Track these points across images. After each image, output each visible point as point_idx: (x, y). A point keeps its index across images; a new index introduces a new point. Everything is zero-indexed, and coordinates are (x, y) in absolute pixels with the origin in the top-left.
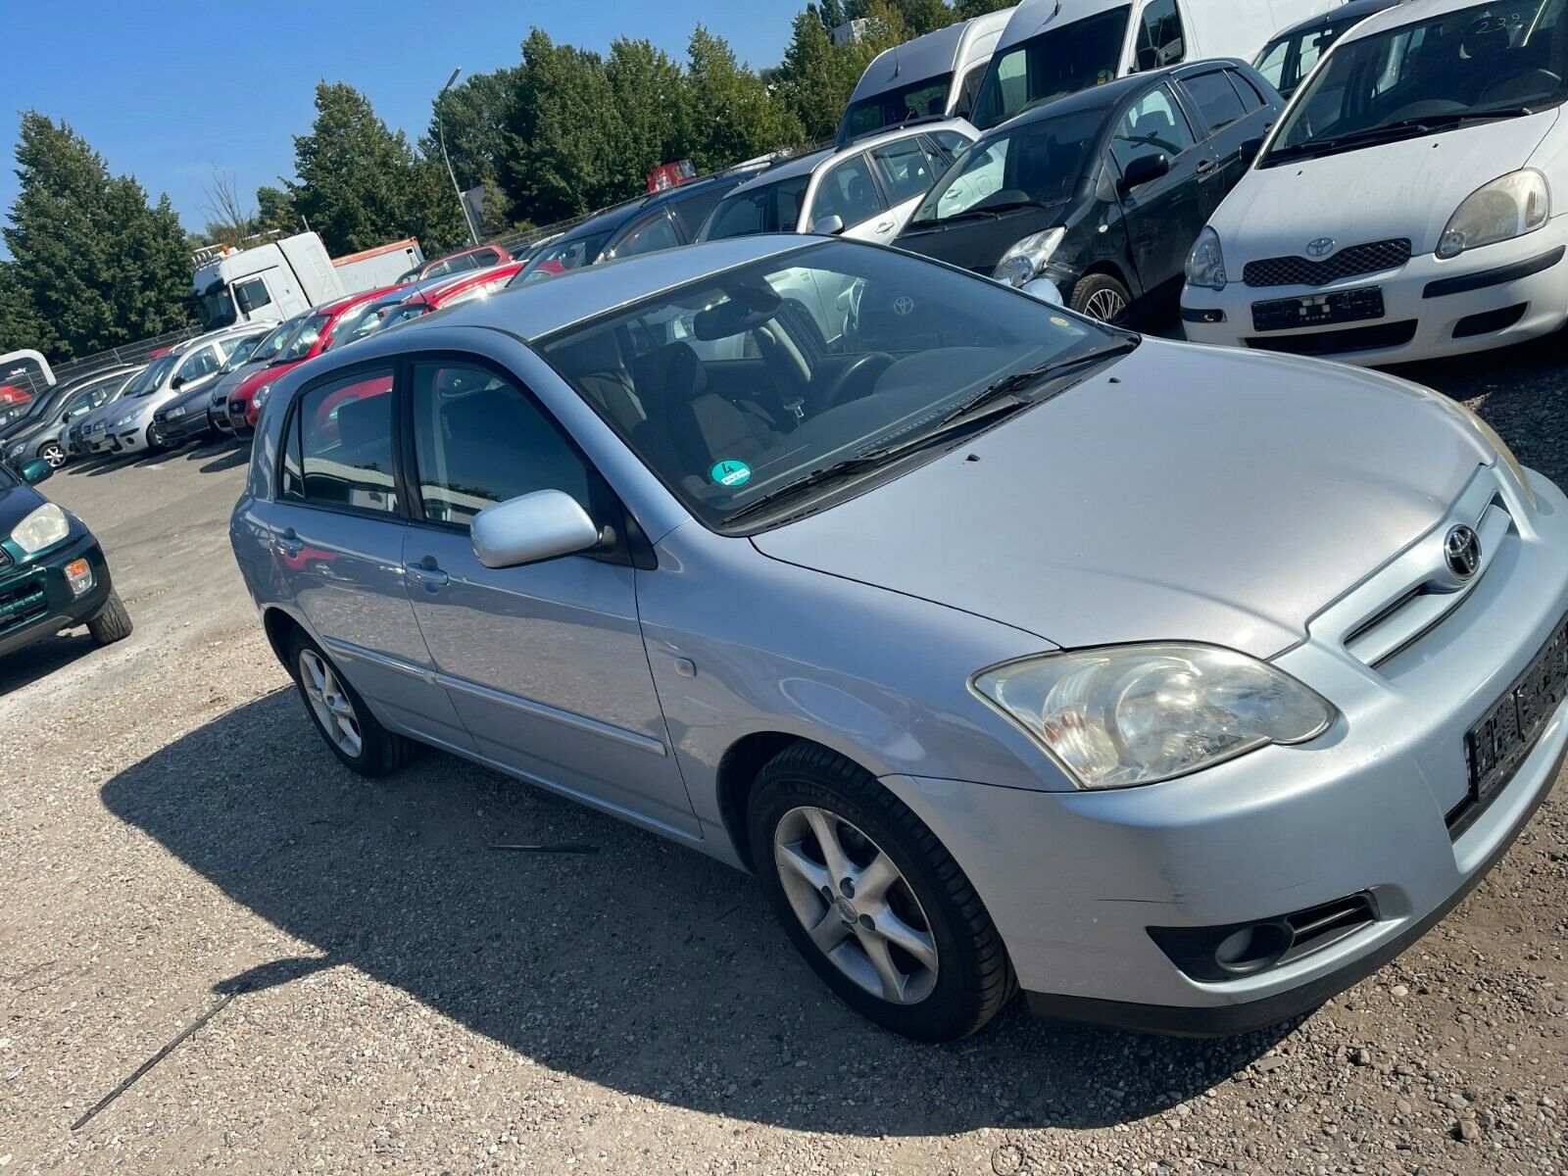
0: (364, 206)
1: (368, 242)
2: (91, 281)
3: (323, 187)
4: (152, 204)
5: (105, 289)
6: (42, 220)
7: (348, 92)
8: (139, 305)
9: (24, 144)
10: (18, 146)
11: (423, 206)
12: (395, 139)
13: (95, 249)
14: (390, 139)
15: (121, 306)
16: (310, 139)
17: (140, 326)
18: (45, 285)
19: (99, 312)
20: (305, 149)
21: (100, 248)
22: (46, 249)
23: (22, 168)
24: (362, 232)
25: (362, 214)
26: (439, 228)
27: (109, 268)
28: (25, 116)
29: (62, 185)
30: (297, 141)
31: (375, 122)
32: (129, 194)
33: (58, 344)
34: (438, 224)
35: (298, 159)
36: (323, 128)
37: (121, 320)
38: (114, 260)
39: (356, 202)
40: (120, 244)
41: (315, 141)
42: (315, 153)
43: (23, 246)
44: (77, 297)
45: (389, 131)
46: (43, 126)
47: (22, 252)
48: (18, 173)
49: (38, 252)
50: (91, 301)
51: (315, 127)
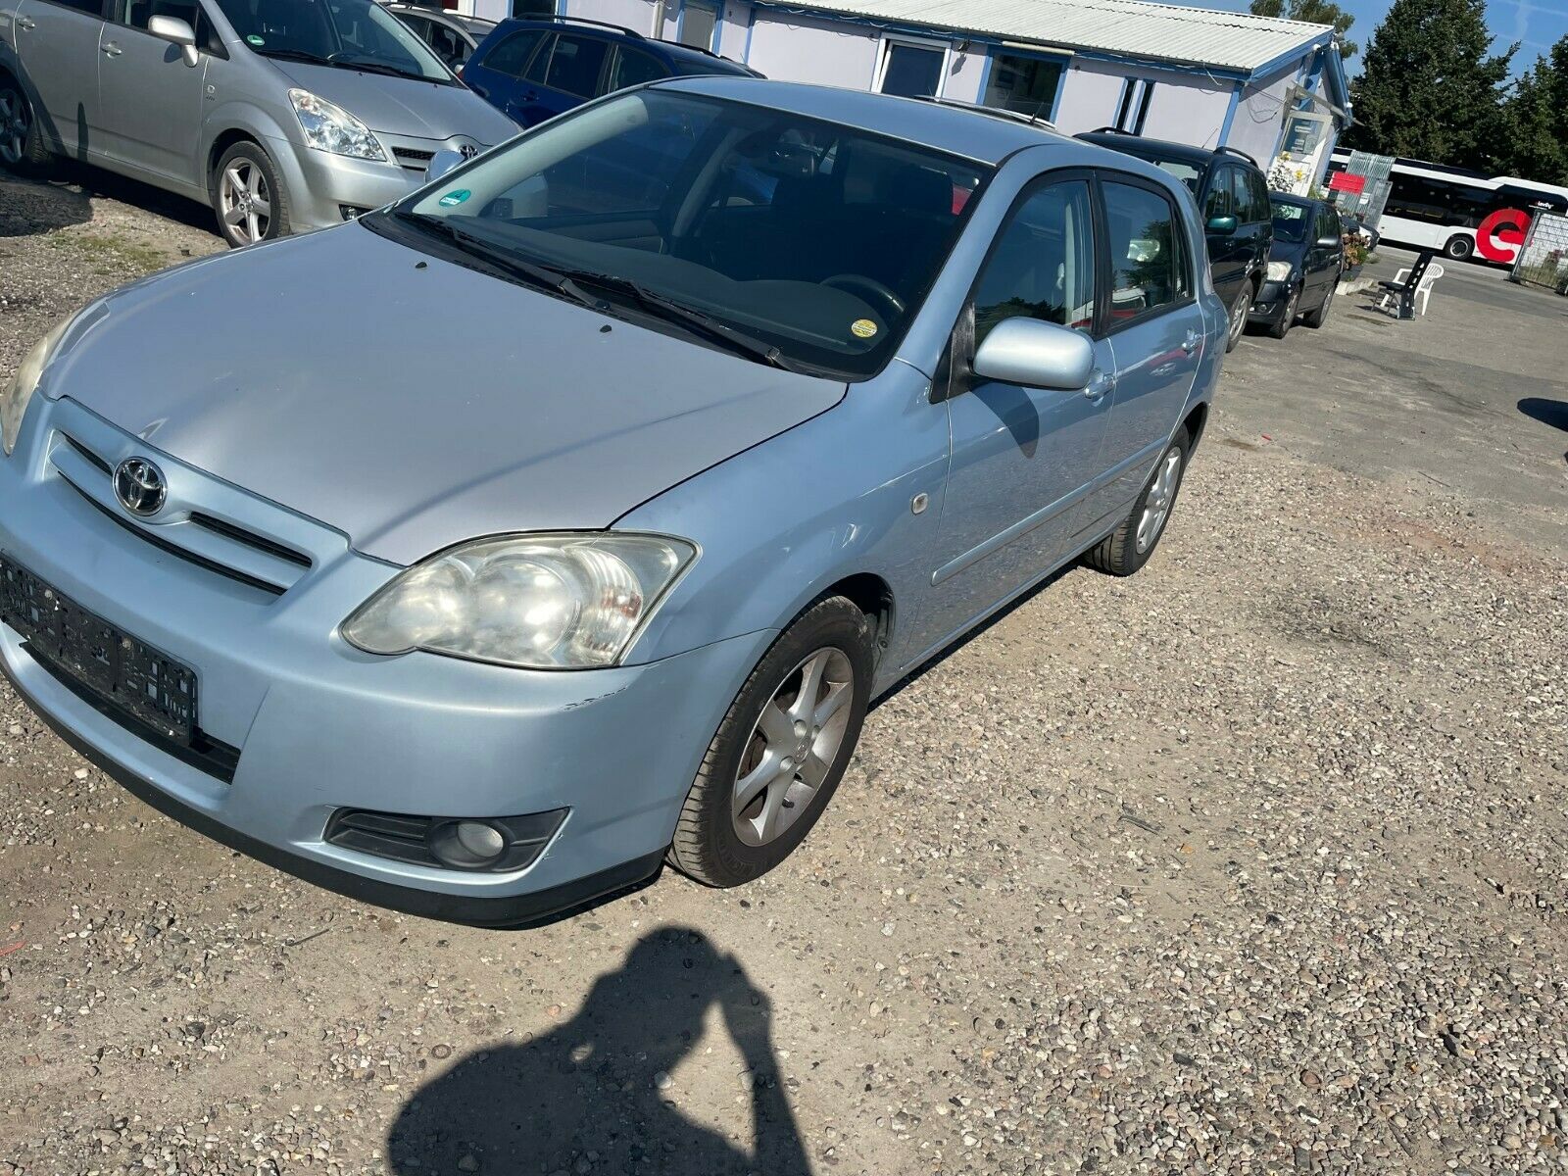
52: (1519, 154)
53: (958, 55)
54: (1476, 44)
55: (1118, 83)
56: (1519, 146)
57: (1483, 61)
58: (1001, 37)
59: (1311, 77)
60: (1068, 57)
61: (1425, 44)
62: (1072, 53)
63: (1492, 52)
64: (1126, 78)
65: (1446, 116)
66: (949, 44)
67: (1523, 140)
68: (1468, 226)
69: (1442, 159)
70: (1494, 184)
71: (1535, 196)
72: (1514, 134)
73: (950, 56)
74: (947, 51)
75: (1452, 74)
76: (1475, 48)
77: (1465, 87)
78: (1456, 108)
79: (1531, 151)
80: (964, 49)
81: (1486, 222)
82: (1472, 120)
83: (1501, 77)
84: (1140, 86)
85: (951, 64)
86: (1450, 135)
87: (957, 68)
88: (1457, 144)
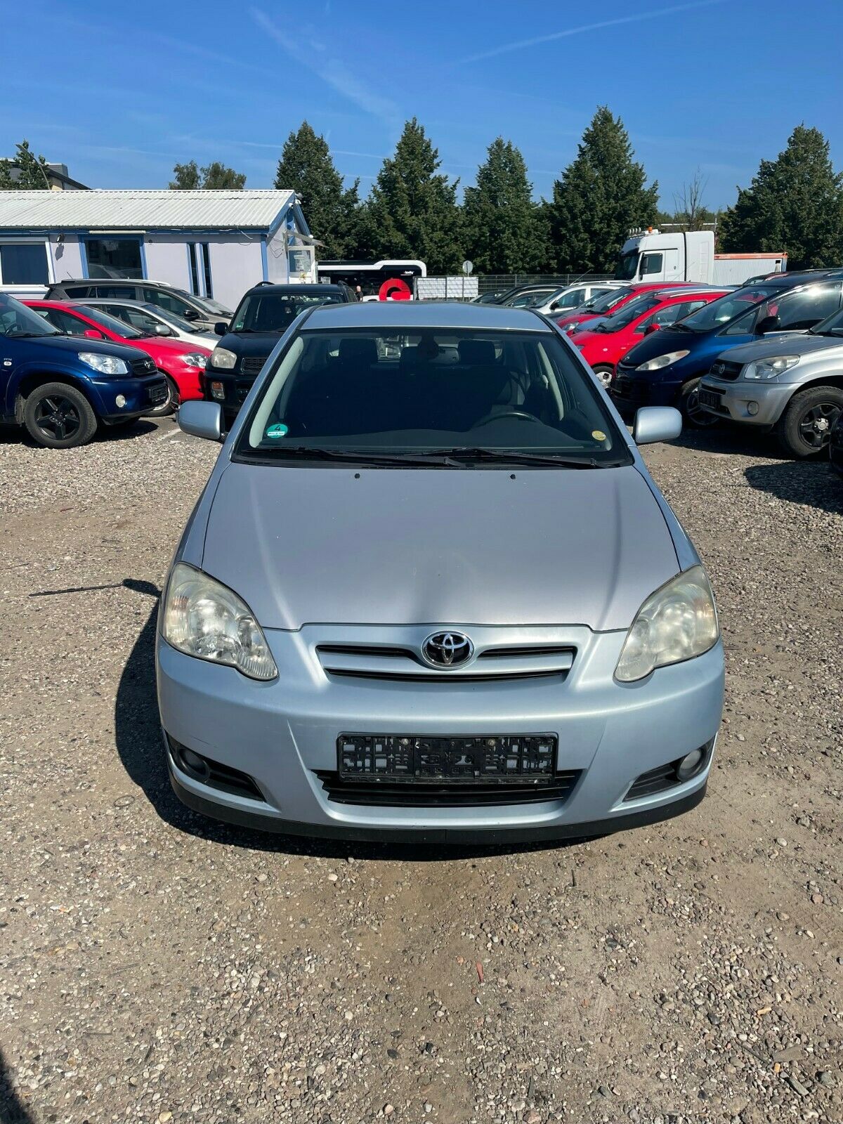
0: (784, 221)
1: (773, 247)
2: (588, 229)
3: (763, 200)
4: (646, 187)
5: (593, 234)
6: (579, 181)
7: (816, 136)
8: (608, 251)
9: (591, 129)
10: (587, 129)
11: (828, 231)
12: (834, 177)
13: (598, 209)
14: (831, 177)
15: (598, 249)
16: (772, 164)
17: (602, 265)
18: (562, 223)
19: (585, 248)
20: (766, 170)
21: (601, 208)
22: (573, 201)
23: (584, 144)
24: (772, 239)
25: (780, 225)
26: (831, 250)
27: (600, 223)
28: (600, 110)
29: (600, 162)
30: (763, 163)
31: (826, 162)
32: (636, 176)
33: (551, 262)
34: (832, 247)
35: (757, 177)
36: (785, 159)
37: (593, 258)
38: (606, 218)
39: (780, 216)
40: (615, 209)
41: (775, 166)
42: (771, 174)
43: (561, 195)
44: (576, 237)
45: (833, 171)
46: (606, 118)
47: (559, 199)
48: (580, 146)
49: (567, 201)
50: (582, 240)
51: (780, 156)
52: (383, 245)
53: (57, 245)
54: (335, 184)
55: (183, 248)
56: (382, 240)
57: (343, 193)
58: (87, 229)
59: (289, 224)
60: (142, 235)
61: (307, 187)
62: (144, 232)
63: (346, 187)
64: (188, 243)
65: (334, 231)
66: (47, 238)
67: (384, 237)
68: (372, 294)
69: (342, 257)
70: (378, 266)
71: (401, 269)
72: (377, 234)
73: (50, 248)
74: (47, 244)
75: (329, 204)
76: (336, 186)
77: (338, 209)
78: (338, 224)
79: (390, 242)
80: (61, 240)
81: (382, 290)
82: (349, 230)
83: (356, 201)
84: (198, 247)
85: (54, 253)
86: (341, 241)
87: (59, 254)
88: (347, 246)
